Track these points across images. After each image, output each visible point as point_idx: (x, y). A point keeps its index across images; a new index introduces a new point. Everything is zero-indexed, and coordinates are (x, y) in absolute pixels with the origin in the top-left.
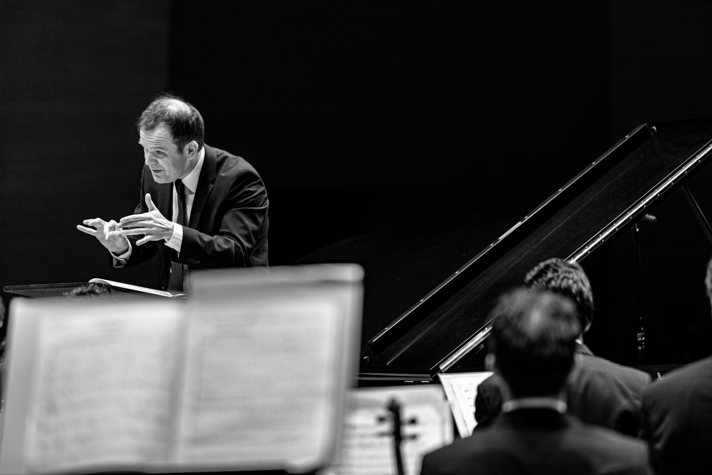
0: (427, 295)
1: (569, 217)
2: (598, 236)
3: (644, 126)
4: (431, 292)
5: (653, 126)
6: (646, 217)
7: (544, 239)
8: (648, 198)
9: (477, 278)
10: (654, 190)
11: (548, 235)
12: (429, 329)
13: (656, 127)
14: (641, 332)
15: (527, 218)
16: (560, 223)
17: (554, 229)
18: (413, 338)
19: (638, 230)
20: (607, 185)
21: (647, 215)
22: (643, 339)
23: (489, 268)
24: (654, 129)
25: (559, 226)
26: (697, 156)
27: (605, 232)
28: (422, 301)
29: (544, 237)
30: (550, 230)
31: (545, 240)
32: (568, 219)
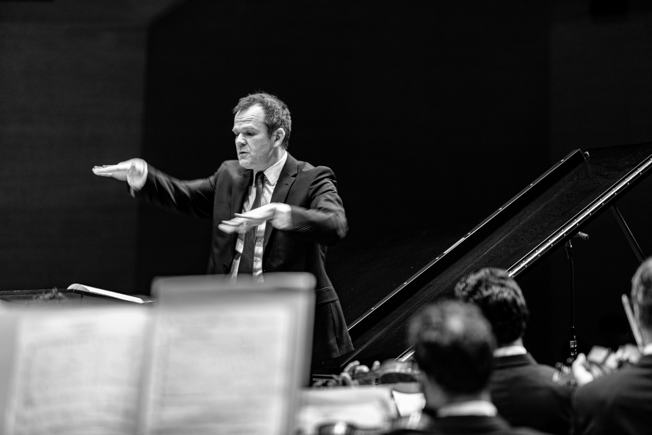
0: (378, 304)
1: (508, 234)
2: (534, 251)
3: (578, 150)
4: (381, 301)
5: (586, 151)
6: (579, 235)
7: (485, 253)
8: (581, 217)
9: (424, 288)
10: (586, 210)
11: (489, 250)
12: (379, 334)
13: (588, 152)
14: (573, 339)
15: (470, 234)
16: (500, 239)
17: (494, 244)
18: (364, 343)
19: (571, 246)
20: (544, 205)
21: (580, 233)
22: (576, 346)
23: (435, 280)
24: (587, 154)
25: (499, 242)
26: (626, 179)
27: (541, 248)
28: (373, 309)
29: (485, 251)
30: (491, 246)
31: (486, 255)
32: (507, 235)
